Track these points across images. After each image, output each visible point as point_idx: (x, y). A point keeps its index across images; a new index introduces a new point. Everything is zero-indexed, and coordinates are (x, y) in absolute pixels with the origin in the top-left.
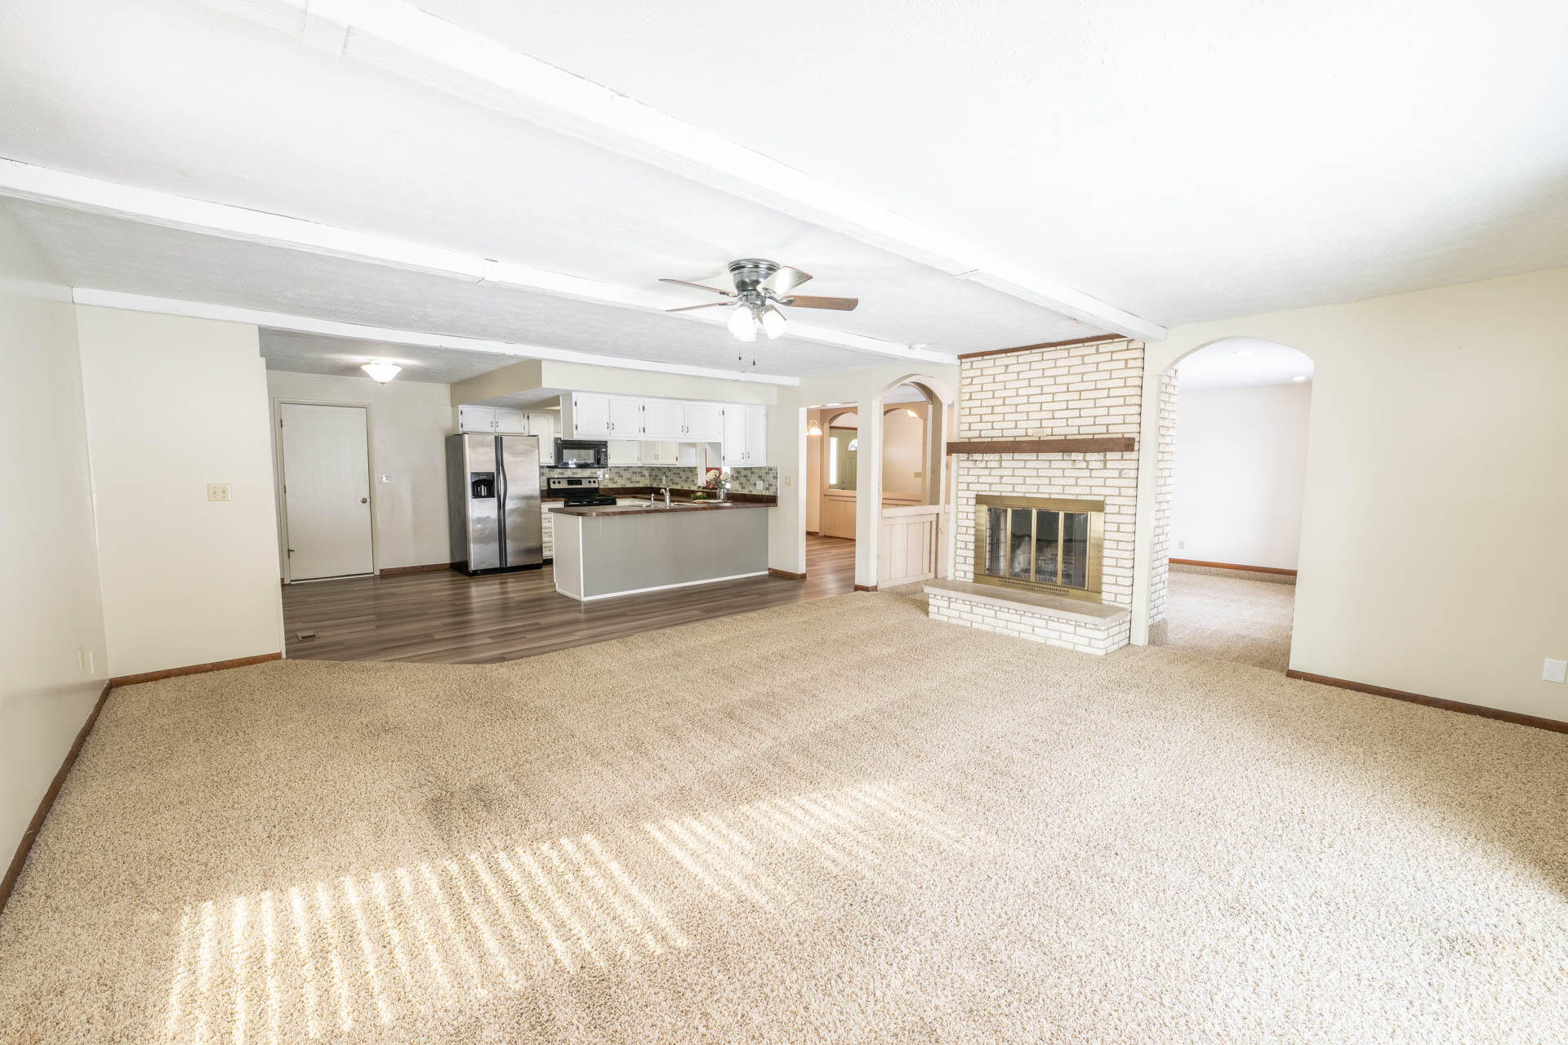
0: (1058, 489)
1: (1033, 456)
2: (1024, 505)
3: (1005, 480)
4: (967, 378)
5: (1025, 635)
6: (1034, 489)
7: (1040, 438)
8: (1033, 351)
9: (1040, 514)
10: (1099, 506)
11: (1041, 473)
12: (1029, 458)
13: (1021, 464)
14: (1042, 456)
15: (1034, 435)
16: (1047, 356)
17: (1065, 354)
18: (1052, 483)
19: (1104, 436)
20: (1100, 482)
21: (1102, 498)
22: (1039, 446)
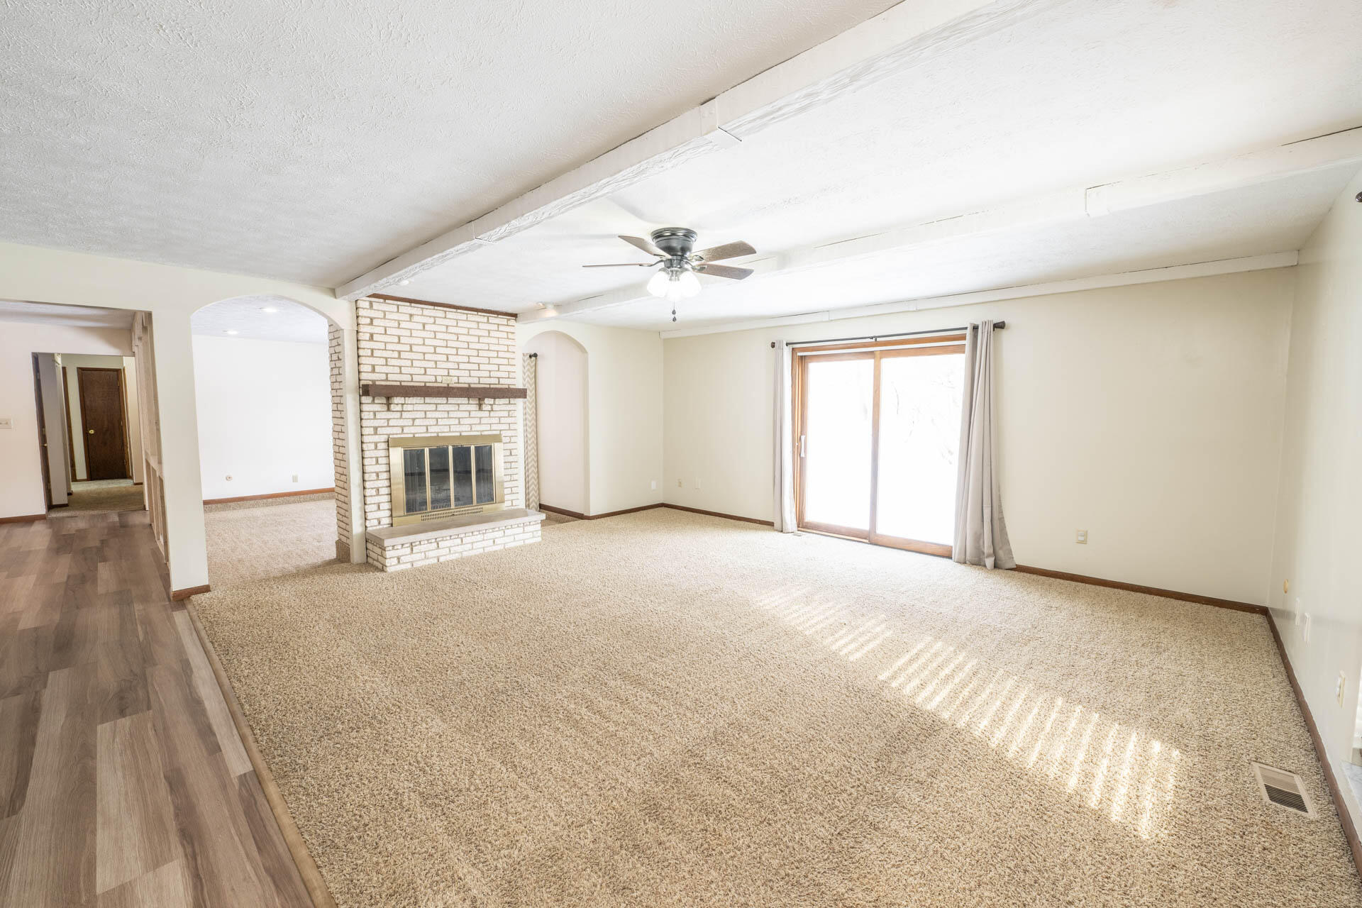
0: (467, 428)
1: (443, 400)
2: (441, 444)
3: (417, 422)
4: (365, 317)
5: (488, 548)
6: (446, 429)
7: (448, 384)
8: (436, 308)
9: (456, 450)
10: (497, 438)
11: (452, 415)
12: (439, 402)
13: (433, 407)
14: (451, 400)
15: (443, 382)
16: (450, 315)
17: (464, 317)
18: (462, 423)
19: (497, 386)
20: (496, 420)
21: (498, 432)
22: (447, 392)
